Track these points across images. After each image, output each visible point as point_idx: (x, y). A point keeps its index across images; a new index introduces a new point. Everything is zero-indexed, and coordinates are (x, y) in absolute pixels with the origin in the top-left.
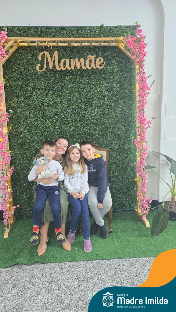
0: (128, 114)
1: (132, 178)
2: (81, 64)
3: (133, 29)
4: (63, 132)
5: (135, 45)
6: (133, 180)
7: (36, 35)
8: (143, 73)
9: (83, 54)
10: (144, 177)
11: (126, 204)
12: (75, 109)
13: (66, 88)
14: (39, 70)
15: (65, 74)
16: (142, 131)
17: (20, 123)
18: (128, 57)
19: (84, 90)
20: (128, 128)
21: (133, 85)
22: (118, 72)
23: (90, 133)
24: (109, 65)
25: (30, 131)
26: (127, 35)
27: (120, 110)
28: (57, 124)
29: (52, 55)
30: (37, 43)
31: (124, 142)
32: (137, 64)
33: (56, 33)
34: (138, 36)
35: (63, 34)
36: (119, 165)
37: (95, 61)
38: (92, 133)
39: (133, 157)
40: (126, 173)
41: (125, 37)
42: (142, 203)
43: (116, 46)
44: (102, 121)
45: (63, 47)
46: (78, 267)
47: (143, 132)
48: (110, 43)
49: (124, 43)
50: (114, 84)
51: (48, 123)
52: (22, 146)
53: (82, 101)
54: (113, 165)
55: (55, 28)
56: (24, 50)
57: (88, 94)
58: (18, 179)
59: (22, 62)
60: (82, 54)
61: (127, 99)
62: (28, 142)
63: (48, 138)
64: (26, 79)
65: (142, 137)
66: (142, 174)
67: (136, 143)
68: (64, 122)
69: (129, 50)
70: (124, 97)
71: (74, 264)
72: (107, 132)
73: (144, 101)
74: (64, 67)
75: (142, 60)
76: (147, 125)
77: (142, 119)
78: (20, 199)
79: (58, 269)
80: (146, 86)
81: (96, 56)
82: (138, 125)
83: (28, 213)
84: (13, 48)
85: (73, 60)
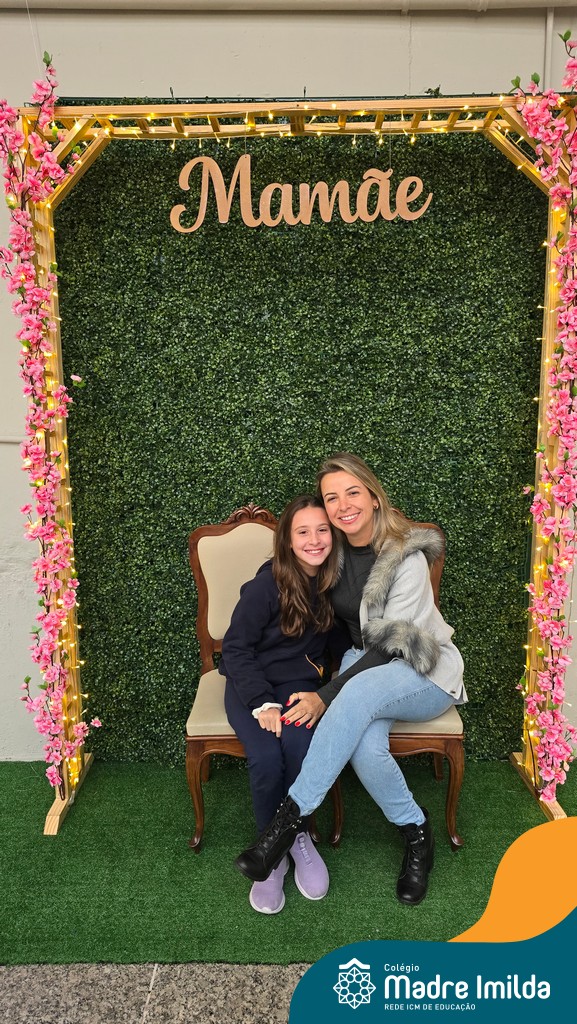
2: (337, 202)
5: (554, 128)
14: (179, 228)
32: (557, 204)
37: (393, 190)
48: (454, 121)
49: (509, 119)
69: (525, 147)
74: (274, 215)
81: (396, 172)
84: (90, 148)
85: (307, 187)
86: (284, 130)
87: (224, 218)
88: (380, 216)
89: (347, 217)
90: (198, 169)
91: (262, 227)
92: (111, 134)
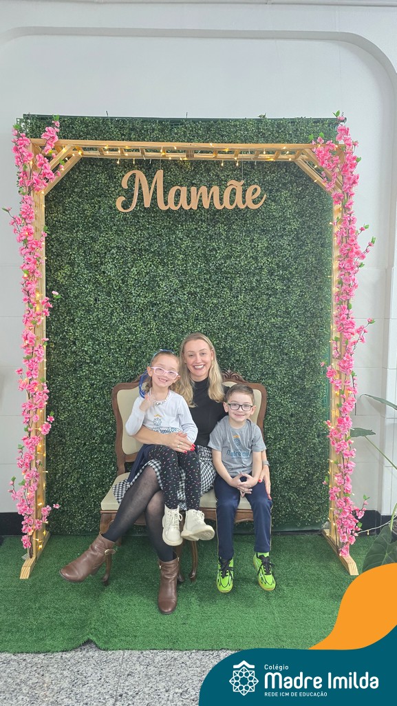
0: (314, 308)
1: (318, 455)
2: (212, 197)
3: (329, 126)
4: (167, 343)
5: (332, 161)
6: (320, 460)
7: (120, 136)
8: (350, 221)
9: (218, 176)
10: (346, 455)
11: (304, 517)
12: (195, 293)
13: (178, 248)
14: (121, 209)
15: (177, 217)
16: (343, 349)
17: (73, 320)
18: (317, 186)
19: (217, 253)
20: (312, 341)
21: (325, 245)
22: (294, 217)
23: (225, 348)
24: (274, 201)
25: (93, 339)
26: (316, 139)
27: (296, 300)
28: (153, 325)
29: (150, 178)
30: (122, 153)
31: (304, 372)
32: (337, 202)
33: (162, 131)
34: (342, 142)
35: (176, 134)
36: (290, 424)
37: (245, 191)
38: (231, 349)
39: (323, 406)
40: (305, 444)
41: (311, 142)
42: (341, 516)
43: (291, 162)
44: (254, 322)
45: (176, 161)
46: (183, 665)
47: (348, 351)
48: (278, 155)
49: (308, 155)
50: (284, 242)
51: (134, 322)
52: (75, 370)
53: (210, 277)
54: (275, 423)
55: (161, 121)
56: (92, 165)
57: (225, 263)
58: (61, 443)
59: (87, 190)
60: (216, 176)
61: (313, 276)
62: (89, 361)
63: (132, 355)
64: (92, 227)
65: (345, 361)
66: (342, 448)
67: (332, 375)
68: (170, 322)
69: (318, 171)
70: (306, 270)
71: (176, 657)
72: (263, 348)
73: (351, 282)
74: (176, 203)
75: (347, 194)
76: (355, 337)
77: (344, 322)
78: (61, 489)
79: (138, 665)
80: (355, 250)
81: (247, 181)
82: (335, 335)
83: (77, 522)
84: (69, 162)
85: (196, 188)
86: (182, 157)
87: (147, 204)
88: (237, 206)
89: (218, 206)
90: (134, 176)
91: (169, 210)
92: (82, 154)
